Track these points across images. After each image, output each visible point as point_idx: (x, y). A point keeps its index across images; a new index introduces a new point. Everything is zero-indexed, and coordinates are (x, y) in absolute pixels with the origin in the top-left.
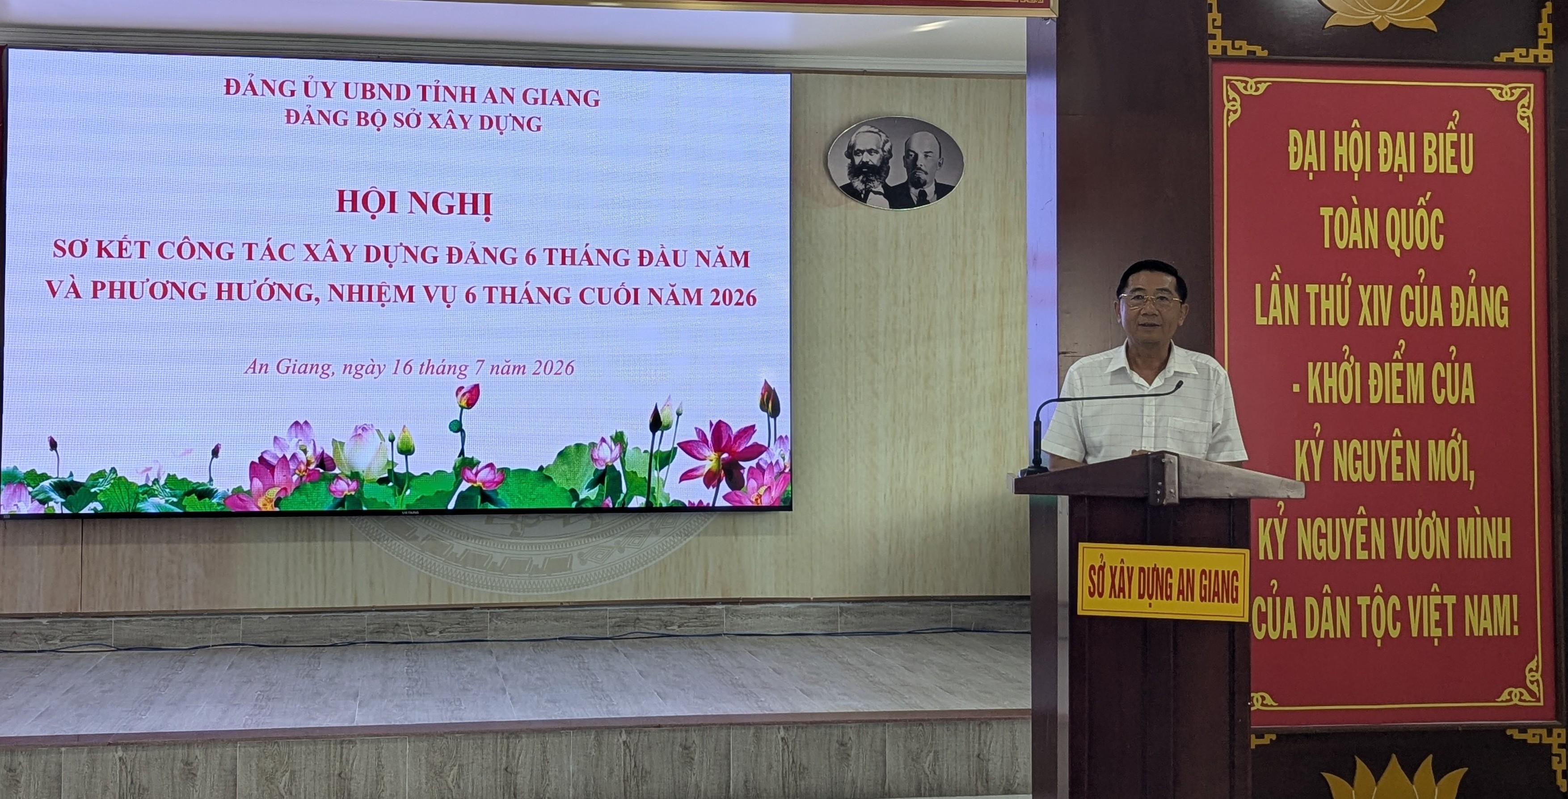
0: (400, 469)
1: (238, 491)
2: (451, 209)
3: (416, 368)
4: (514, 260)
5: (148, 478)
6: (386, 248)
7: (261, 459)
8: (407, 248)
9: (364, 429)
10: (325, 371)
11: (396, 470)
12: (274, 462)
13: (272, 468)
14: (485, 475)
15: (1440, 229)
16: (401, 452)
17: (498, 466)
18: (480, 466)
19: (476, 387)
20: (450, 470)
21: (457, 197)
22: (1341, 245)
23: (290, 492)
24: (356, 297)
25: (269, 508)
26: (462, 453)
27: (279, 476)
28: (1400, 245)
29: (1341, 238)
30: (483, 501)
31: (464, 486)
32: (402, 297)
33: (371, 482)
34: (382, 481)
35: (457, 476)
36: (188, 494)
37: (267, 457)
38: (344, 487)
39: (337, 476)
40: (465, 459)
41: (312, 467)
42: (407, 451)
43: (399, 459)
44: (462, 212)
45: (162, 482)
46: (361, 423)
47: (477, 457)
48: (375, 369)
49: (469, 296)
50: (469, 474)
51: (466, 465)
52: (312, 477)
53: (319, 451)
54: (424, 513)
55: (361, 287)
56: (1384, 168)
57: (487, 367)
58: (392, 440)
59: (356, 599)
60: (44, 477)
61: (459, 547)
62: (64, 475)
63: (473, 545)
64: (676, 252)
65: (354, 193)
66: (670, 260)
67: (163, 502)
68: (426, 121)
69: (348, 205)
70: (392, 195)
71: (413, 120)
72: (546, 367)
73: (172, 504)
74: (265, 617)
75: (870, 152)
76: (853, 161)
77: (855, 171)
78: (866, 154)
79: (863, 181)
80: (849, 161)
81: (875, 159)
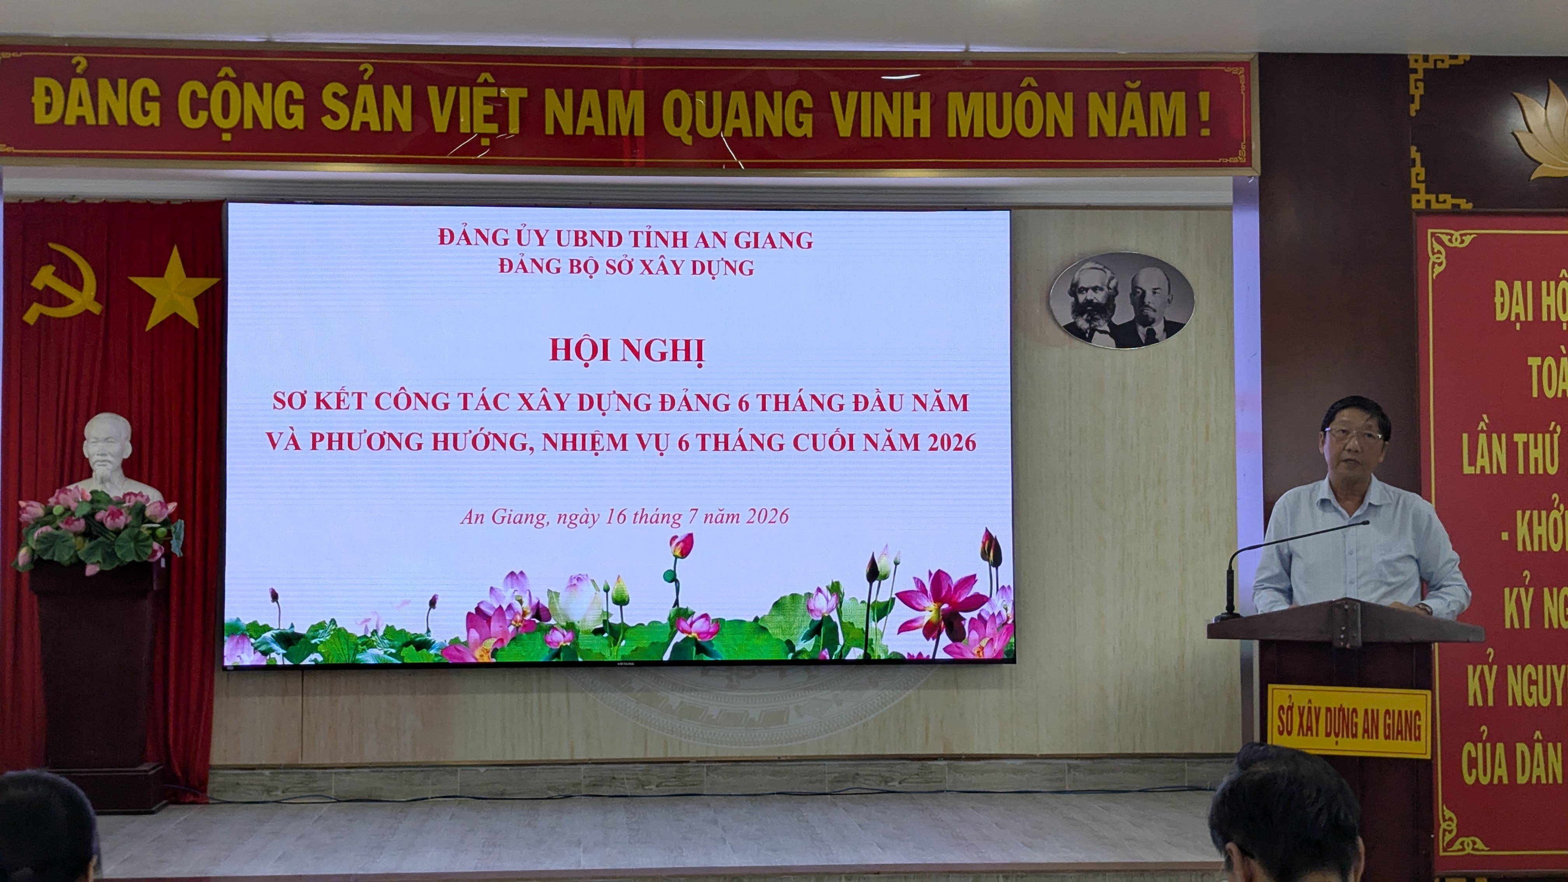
0: (615, 620)
1: (455, 641)
2: (663, 356)
3: (630, 517)
4: (727, 407)
5: (366, 629)
6: (600, 396)
7: (478, 609)
8: (620, 396)
9: (579, 579)
10: (539, 521)
11: (611, 620)
12: (490, 612)
13: (488, 619)
14: (699, 625)
16: (616, 602)
17: (712, 617)
18: (695, 617)
19: (690, 537)
20: (665, 621)
21: (670, 344)
23: (506, 642)
24: (569, 446)
25: (486, 659)
26: (677, 603)
27: (495, 626)
30: (698, 652)
31: (679, 637)
32: (616, 445)
33: (586, 633)
34: (598, 632)
35: (672, 627)
36: (407, 645)
37: (483, 607)
38: (559, 638)
39: (552, 628)
40: (680, 609)
41: (528, 617)
42: (621, 602)
43: (614, 609)
44: (675, 358)
45: (381, 633)
46: (575, 573)
47: (691, 608)
48: (589, 518)
49: (683, 444)
50: (684, 625)
51: (680, 616)
52: (528, 627)
53: (535, 601)
54: (639, 664)
55: (574, 436)
57: (701, 516)
58: (607, 590)
59: (572, 752)
60: (266, 628)
61: (675, 699)
62: (285, 627)
63: (690, 698)
64: (892, 397)
65: (568, 342)
66: (886, 404)
67: (382, 653)
68: (638, 267)
69: (561, 354)
70: (605, 342)
71: (625, 267)
72: (760, 515)
73: (391, 655)
74: (482, 770)
75: (1095, 289)
76: (1077, 299)
77: (1079, 309)
78: (1090, 291)
79: (1087, 321)
80: (1073, 299)
81: (1099, 297)
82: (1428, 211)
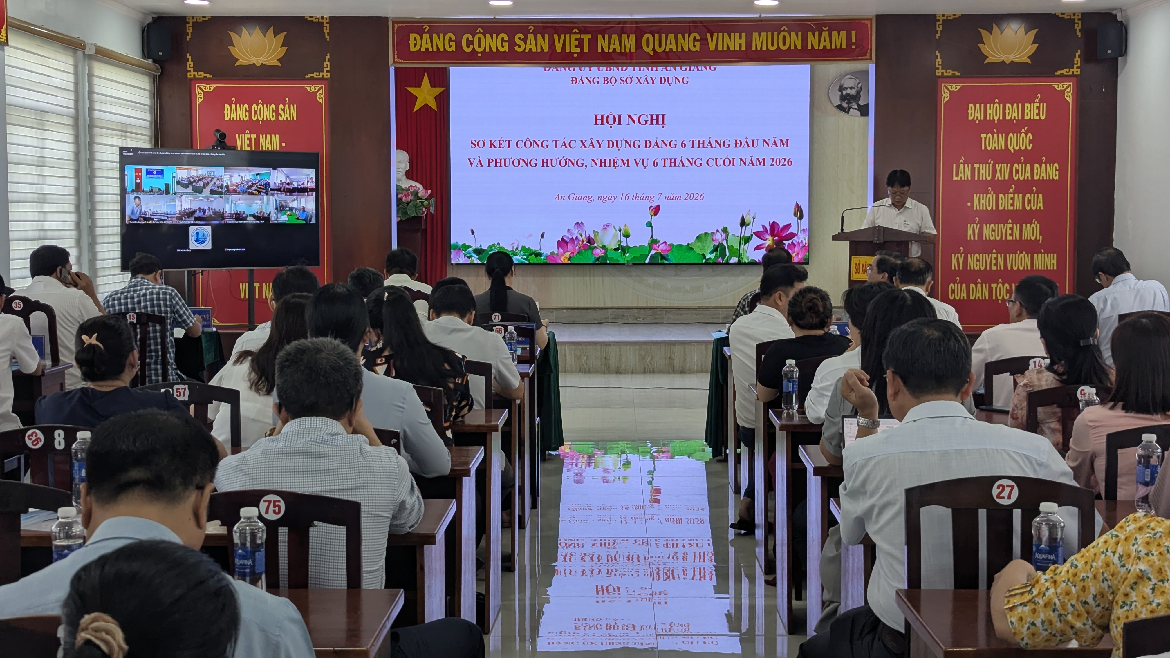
0: (624, 244)
1: (552, 254)
2: (646, 122)
3: (631, 197)
4: (676, 146)
5: (513, 247)
6: (617, 141)
7: (562, 239)
8: (626, 141)
9: (607, 226)
10: (590, 199)
11: (622, 244)
12: (568, 240)
13: (567, 243)
14: (662, 247)
15: (1031, 141)
16: (624, 236)
17: (668, 243)
18: (660, 243)
19: (658, 206)
20: (646, 245)
21: (649, 117)
22: (989, 148)
23: (575, 254)
24: (603, 164)
25: (566, 261)
26: (652, 237)
27: (570, 246)
28: (1014, 148)
29: (989, 145)
30: (662, 259)
31: (653, 252)
32: (624, 164)
33: (611, 250)
34: (616, 249)
35: (650, 247)
36: (531, 254)
37: (565, 238)
38: (599, 252)
39: (596, 247)
40: (653, 240)
41: (585, 243)
42: (627, 236)
43: (623, 239)
44: (652, 123)
45: (519, 249)
46: (606, 223)
47: (659, 239)
48: (612, 198)
49: (655, 163)
50: (655, 247)
51: (654, 242)
52: (585, 247)
53: (588, 235)
54: (634, 264)
55: (605, 160)
56: (1008, 118)
57: (663, 197)
58: (620, 231)
59: (605, 304)
60: (469, 247)
61: (651, 280)
62: (478, 246)
63: (657, 280)
64: (753, 141)
65: (602, 116)
66: (750, 144)
67: (520, 258)
68: (635, 80)
69: (599, 122)
70: (620, 116)
71: (629, 81)
72: (690, 196)
73: (524, 259)
74: (565, 311)
75: (851, 88)
76: (842, 93)
77: (843, 98)
78: (849, 89)
79: (847, 103)
80: (840, 93)
81: (853, 92)
82: (942, 77)
